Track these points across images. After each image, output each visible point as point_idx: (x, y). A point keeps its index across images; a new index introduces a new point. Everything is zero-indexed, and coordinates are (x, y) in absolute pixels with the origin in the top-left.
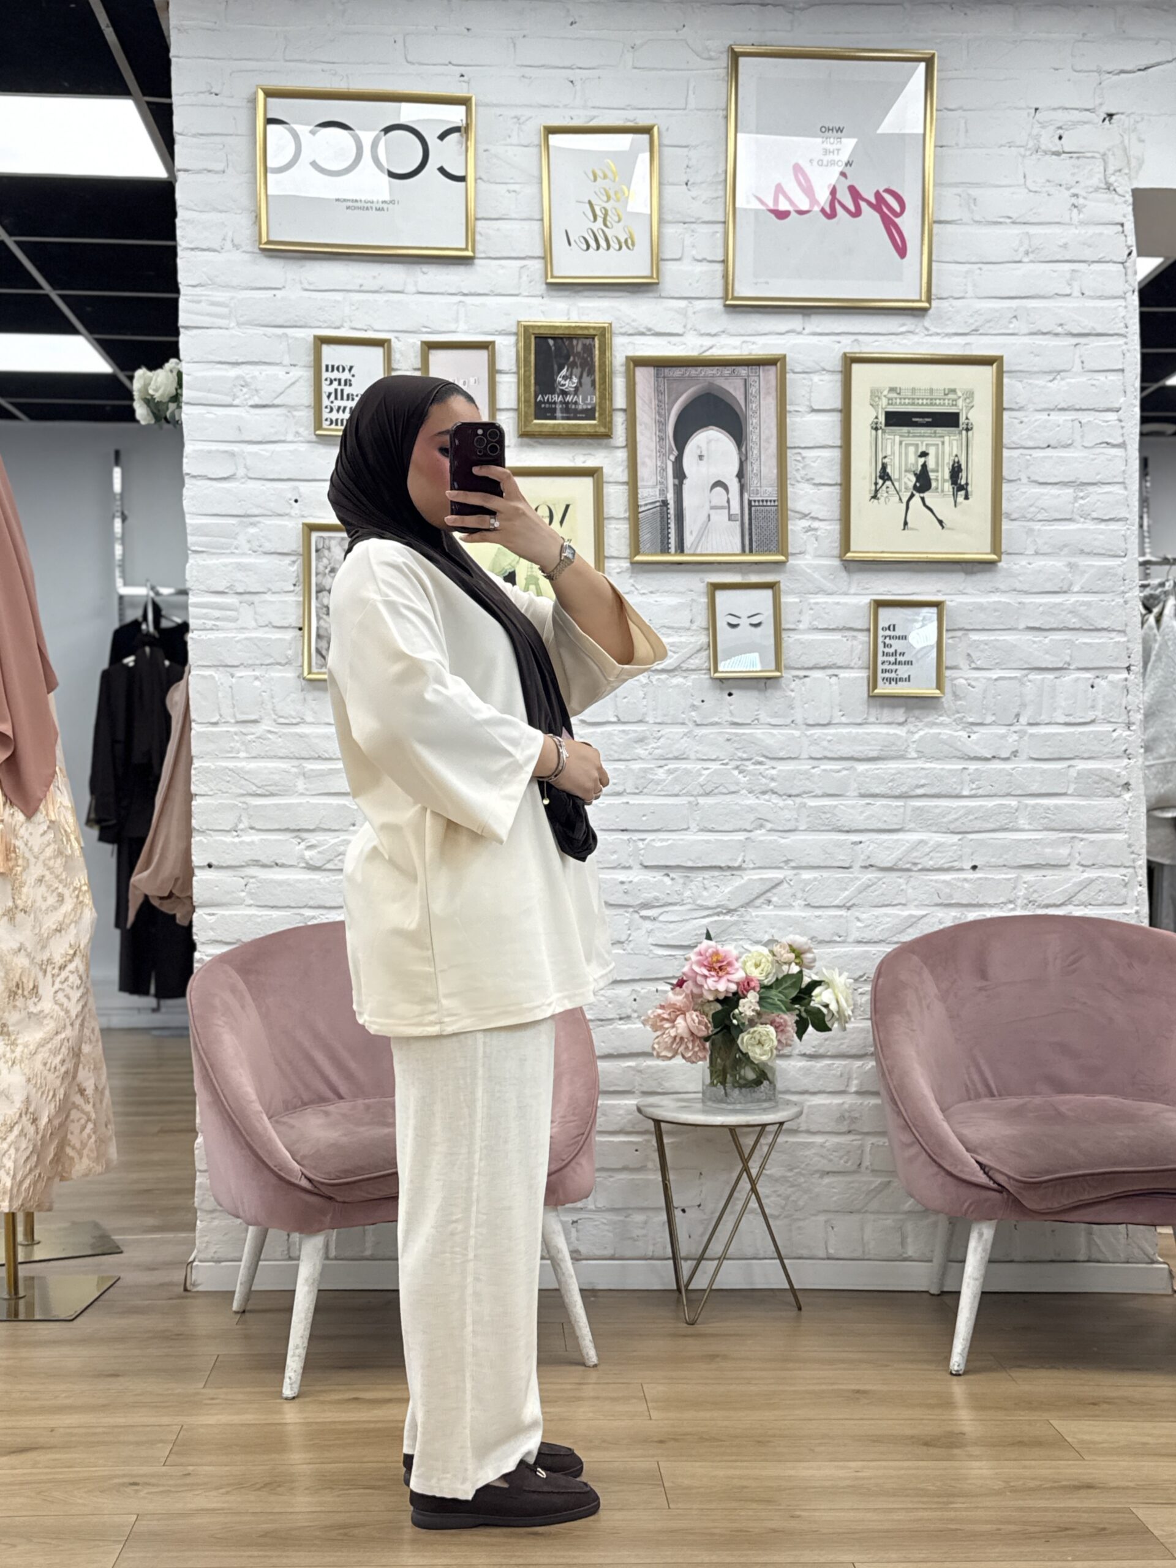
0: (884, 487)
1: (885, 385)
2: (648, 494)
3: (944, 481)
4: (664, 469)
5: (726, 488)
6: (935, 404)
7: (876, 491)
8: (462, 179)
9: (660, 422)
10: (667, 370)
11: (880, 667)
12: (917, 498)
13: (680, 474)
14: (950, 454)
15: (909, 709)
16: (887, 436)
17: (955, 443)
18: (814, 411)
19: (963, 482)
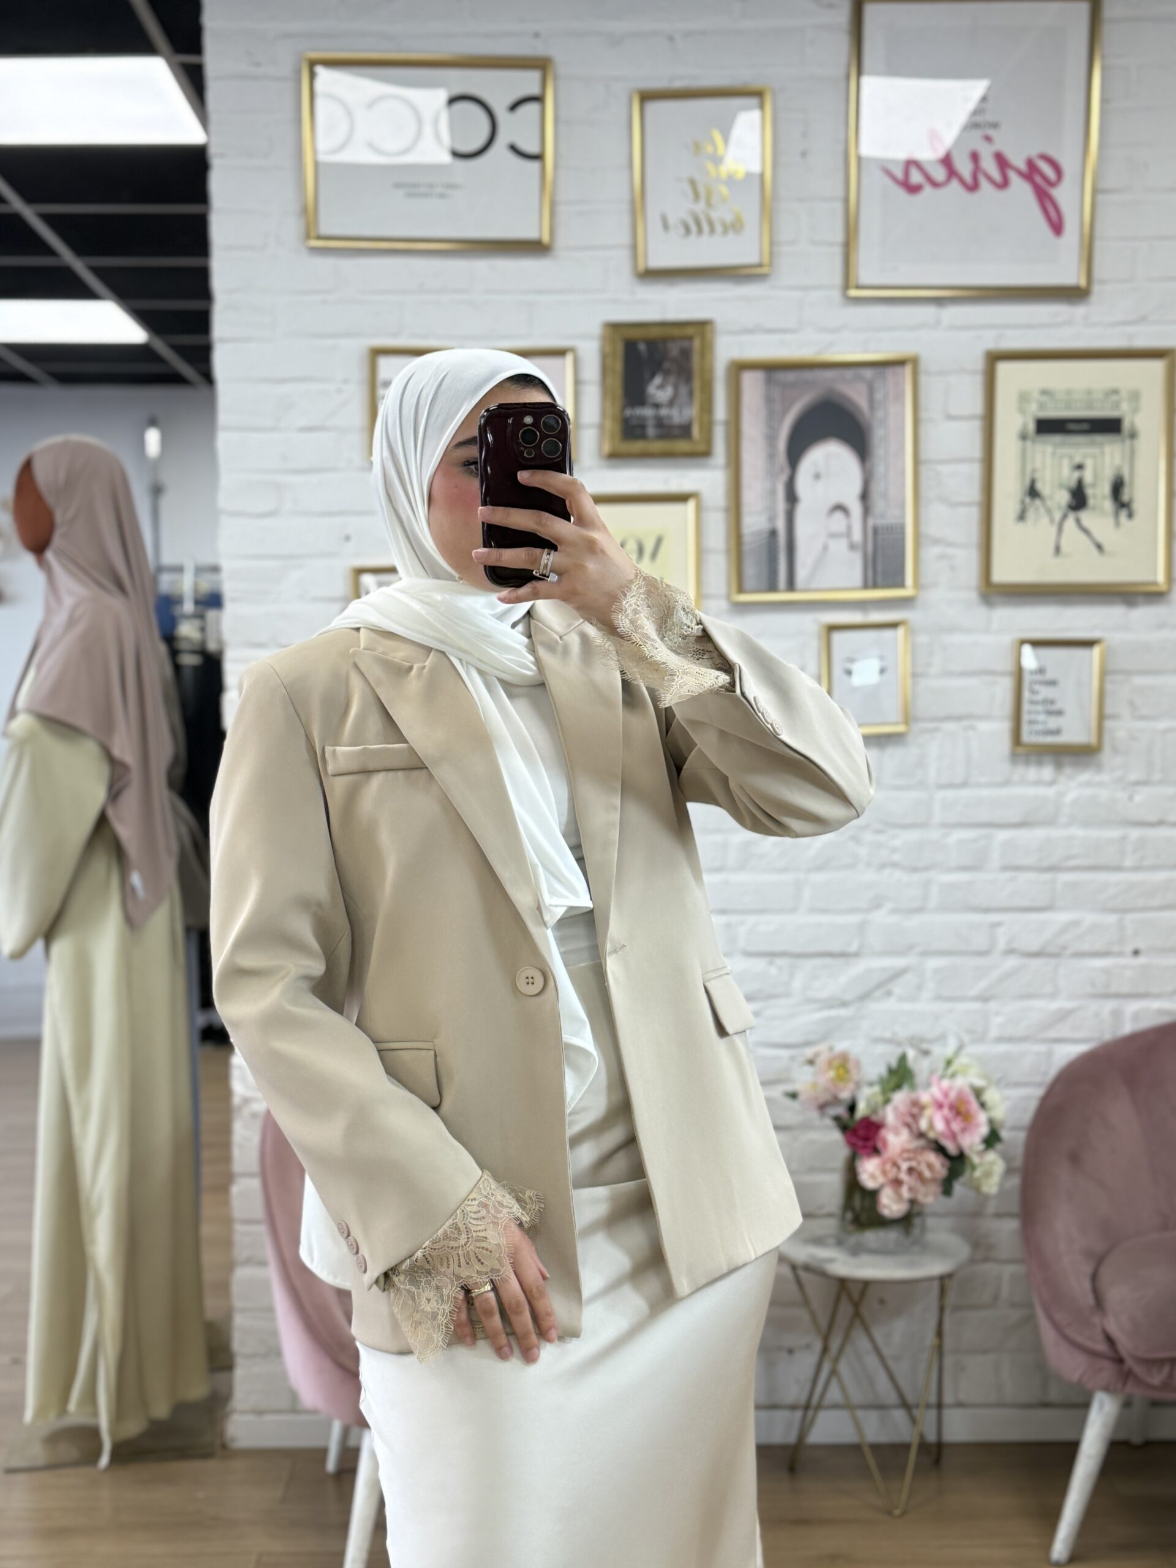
0: (1033, 506)
1: (1035, 387)
2: (754, 522)
3: (1103, 497)
4: (773, 492)
5: (846, 512)
6: (1094, 408)
7: (1024, 510)
8: (538, 157)
9: (769, 436)
10: (779, 374)
11: (1025, 717)
12: (1070, 522)
13: (792, 498)
15: (1059, 766)
16: (1037, 446)
17: (1117, 453)
18: (950, 417)
19: (1125, 497)
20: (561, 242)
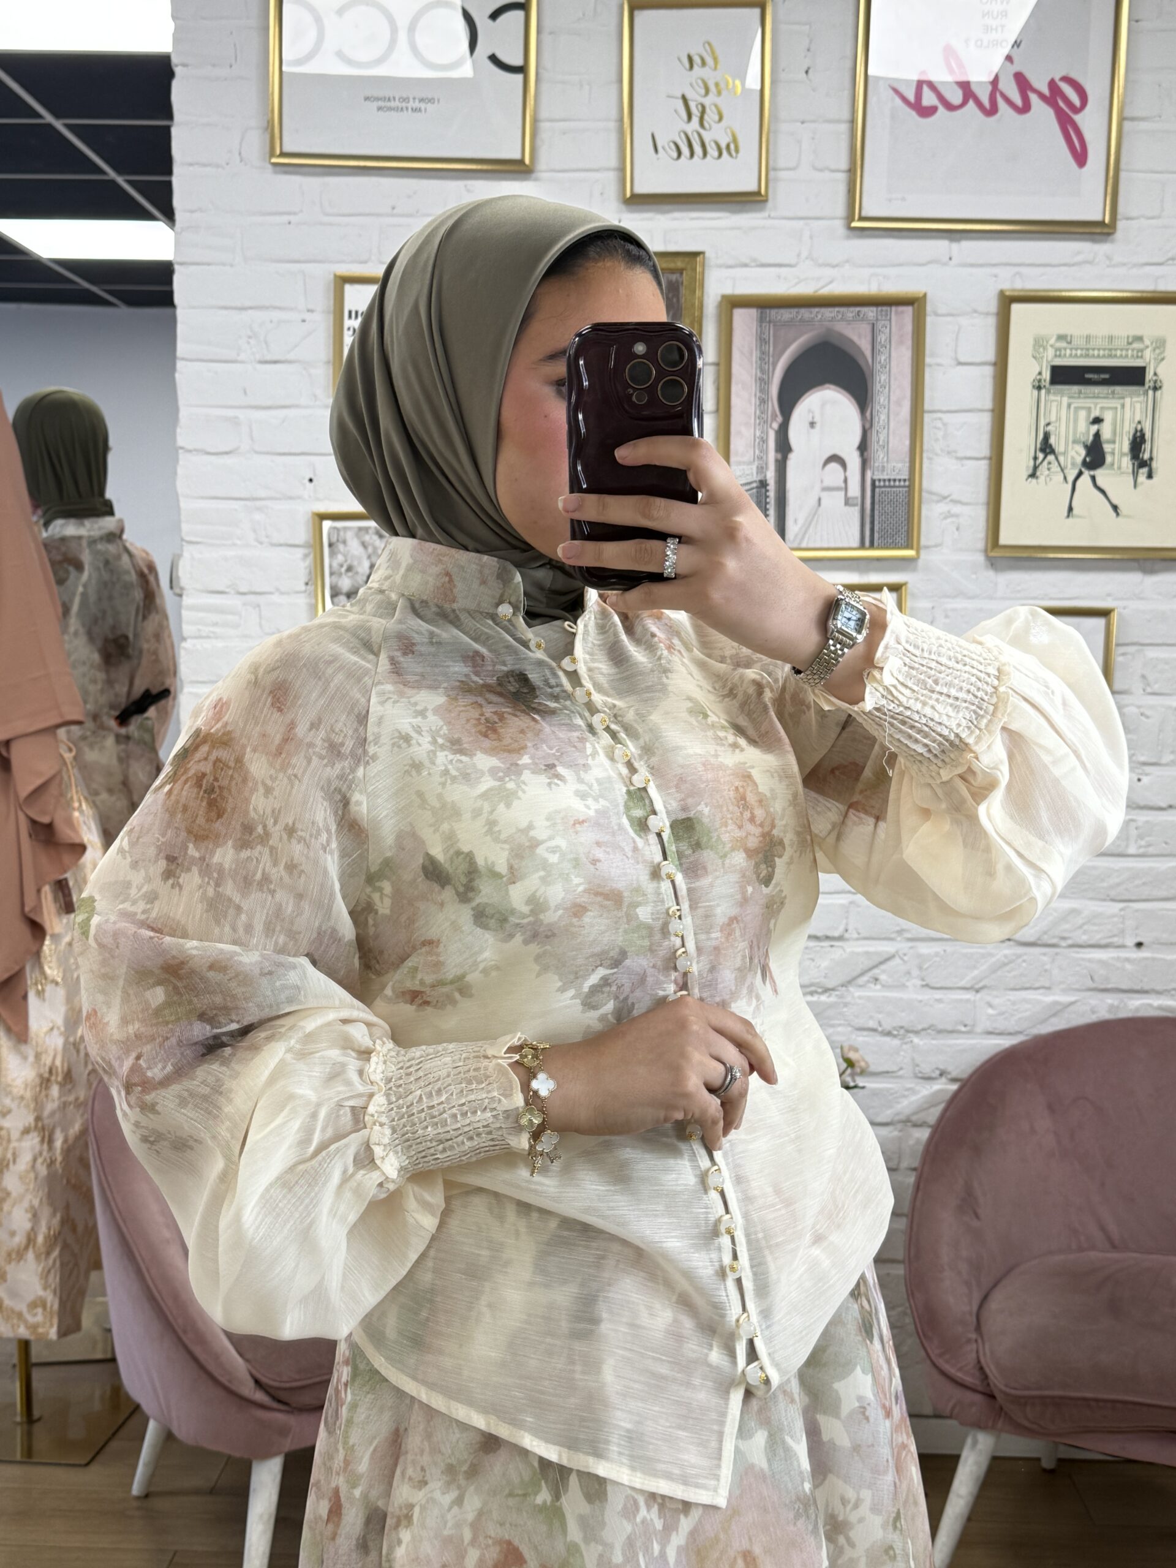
0: (1045, 463)
1: (1051, 332)
2: (744, 472)
3: (1122, 454)
4: (764, 441)
5: (843, 463)
6: (1115, 356)
7: (1035, 468)
8: (521, 70)
9: (761, 380)
10: (774, 312)
12: (1086, 478)
13: (784, 447)
14: (1132, 420)
16: (1052, 397)
17: (1138, 406)
18: (960, 364)
19: (1146, 456)
20: (542, 164)
